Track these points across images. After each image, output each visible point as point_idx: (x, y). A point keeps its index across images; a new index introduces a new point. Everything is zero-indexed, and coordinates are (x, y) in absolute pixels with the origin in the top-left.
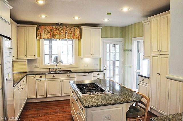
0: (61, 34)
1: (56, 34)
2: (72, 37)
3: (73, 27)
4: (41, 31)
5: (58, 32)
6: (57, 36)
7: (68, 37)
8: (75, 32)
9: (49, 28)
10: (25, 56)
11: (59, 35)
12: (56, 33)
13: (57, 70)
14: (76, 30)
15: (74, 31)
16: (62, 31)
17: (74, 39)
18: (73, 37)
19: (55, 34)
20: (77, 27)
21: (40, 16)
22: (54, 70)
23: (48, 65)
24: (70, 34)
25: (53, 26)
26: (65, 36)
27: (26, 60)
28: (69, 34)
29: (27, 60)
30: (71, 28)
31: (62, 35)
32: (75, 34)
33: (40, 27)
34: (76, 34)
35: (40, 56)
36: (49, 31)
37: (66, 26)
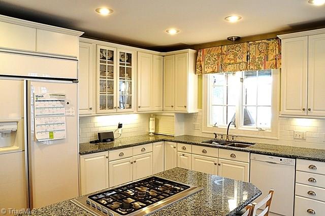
0: (238, 61)
1: (229, 61)
2: (261, 66)
3: (265, 41)
4: (201, 60)
5: (232, 57)
6: (230, 65)
7: (251, 67)
8: (267, 52)
9: (215, 51)
10: (172, 107)
11: (233, 64)
12: (229, 59)
13: (231, 139)
14: (271, 48)
15: (267, 49)
16: (239, 54)
17: (265, 68)
18: (265, 66)
19: (226, 63)
20: (273, 39)
21: (167, 31)
22: (225, 138)
23: (215, 126)
24: (257, 59)
25: (222, 46)
26: (244, 65)
27: (173, 114)
28: (254, 58)
29: (176, 113)
30: (259, 43)
31: (240, 63)
32: (267, 57)
33: (201, 51)
34: (271, 57)
35: (203, 108)
36: (215, 57)
37: (248, 42)
